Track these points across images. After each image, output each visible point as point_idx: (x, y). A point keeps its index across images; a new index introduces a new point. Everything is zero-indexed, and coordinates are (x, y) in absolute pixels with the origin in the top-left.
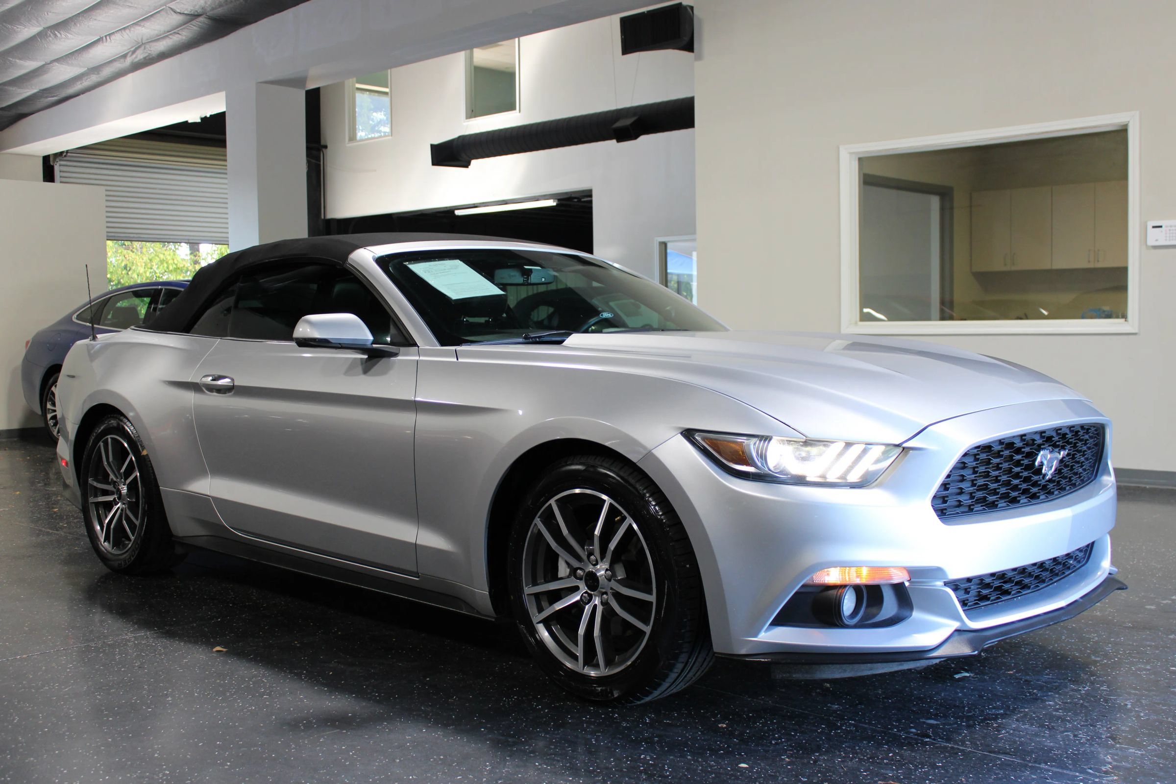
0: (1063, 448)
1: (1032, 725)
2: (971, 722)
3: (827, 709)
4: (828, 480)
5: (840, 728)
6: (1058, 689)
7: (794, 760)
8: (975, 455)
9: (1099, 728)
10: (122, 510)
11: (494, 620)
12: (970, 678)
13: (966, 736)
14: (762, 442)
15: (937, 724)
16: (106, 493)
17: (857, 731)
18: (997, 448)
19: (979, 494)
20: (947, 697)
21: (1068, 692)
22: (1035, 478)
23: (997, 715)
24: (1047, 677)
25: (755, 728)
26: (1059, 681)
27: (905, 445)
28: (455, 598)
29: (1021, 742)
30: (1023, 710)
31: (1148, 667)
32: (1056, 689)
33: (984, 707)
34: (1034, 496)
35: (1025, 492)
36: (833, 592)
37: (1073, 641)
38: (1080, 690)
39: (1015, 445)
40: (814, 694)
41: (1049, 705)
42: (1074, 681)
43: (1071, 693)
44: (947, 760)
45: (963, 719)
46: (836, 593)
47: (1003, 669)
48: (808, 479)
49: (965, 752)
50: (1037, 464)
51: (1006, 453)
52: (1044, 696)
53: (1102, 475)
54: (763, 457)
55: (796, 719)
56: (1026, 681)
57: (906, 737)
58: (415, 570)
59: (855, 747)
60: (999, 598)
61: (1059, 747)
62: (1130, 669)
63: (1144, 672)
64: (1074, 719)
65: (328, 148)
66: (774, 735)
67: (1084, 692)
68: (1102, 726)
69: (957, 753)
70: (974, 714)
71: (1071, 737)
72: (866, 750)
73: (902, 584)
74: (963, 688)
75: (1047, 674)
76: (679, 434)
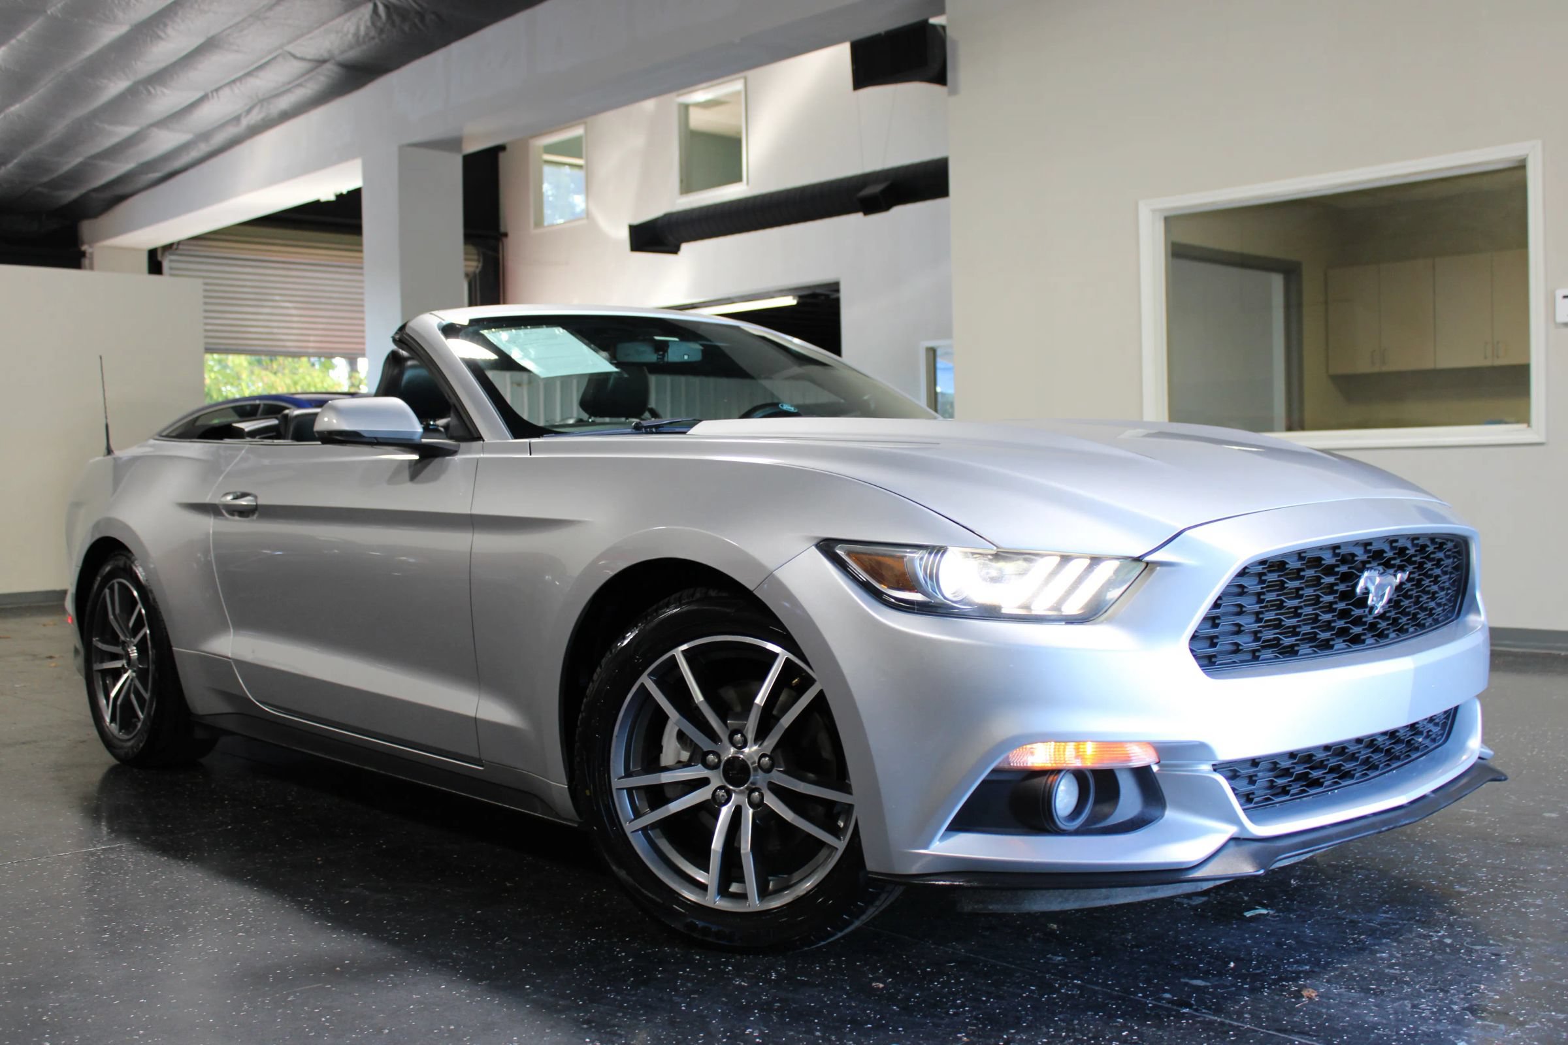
0: (1401, 568)
1: (1349, 989)
2: (1258, 984)
3: (1045, 962)
4: (1035, 612)
5: (1057, 991)
6: (1397, 935)
7: (975, 1039)
8: (1260, 575)
9: (1453, 995)
10: (132, 680)
11: (576, 825)
12: (1268, 917)
13: (1246, 1005)
14: (933, 555)
15: (1207, 987)
16: (115, 657)
17: (1081, 995)
18: (1294, 564)
19: (1268, 635)
20: (1229, 945)
21: (1412, 939)
22: (1357, 612)
23: (1298, 973)
24: (1384, 915)
25: (930, 989)
26: (1400, 922)
27: (1148, 558)
28: (530, 794)
29: (1329, 1015)
30: (1339, 966)
31: (1539, 902)
32: (1394, 934)
33: (1282, 960)
34: (1356, 640)
35: (1343, 632)
36: (1041, 781)
37: (1430, 863)
38: (1432, 936)
39: (1323, 562)
40: (1030, 940)
41: (1382, 959)
42: (1423, 922)
43: (1417, 940)
44: (1210, 1042)
45: (1246, 979)
46: (1044, 781)
47: (1321, 904)
48: (1004, 611)
49: (1240, 1030)
50: (1358, 590)
51: (1310, 573)
52: (1375, 945)
53: (1468, 612)
54: (934, 577)
55: (995, 977)
56: (1351, 921)
57: (1155, 1006)
58: (478, 757)
59: (1073, 1020)
60: (1303, 791)
61: (1386, 1024)
62: (1511, 903)
63: (1532, 910)
64: (1416, 979)
65: (510, 235)
66: (954, 1000)
67: (1436, 939)
68: (1458, 991)
69: (1227, 1032)
70: (1264, 972)
71: (1407, 1008)
72: (1089, 1025)
73: (1147, 769)
74: (1256, 931)
75: (1385, 912)
76: (813, 547)
